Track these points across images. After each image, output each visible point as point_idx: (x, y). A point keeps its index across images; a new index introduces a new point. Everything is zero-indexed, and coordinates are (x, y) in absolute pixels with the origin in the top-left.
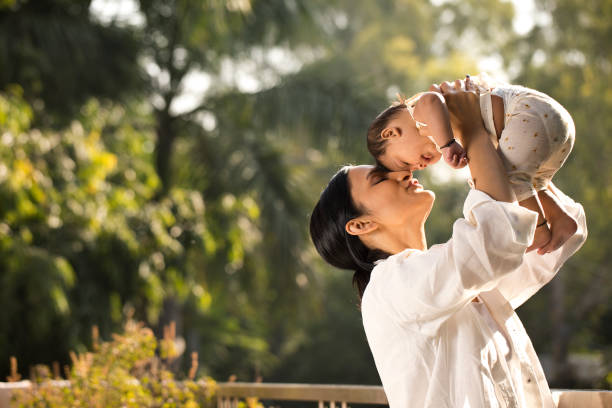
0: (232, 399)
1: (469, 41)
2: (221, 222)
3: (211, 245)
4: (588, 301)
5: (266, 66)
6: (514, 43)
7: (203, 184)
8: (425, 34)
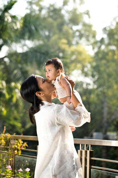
0: (14, 140)
1: (83, 41)
2: (10, 90)
3: (7, 96)
4: (113, 117)
5: (25, 45)
6: (96, 43)
7: (5, 79)
8: (71, 39)
